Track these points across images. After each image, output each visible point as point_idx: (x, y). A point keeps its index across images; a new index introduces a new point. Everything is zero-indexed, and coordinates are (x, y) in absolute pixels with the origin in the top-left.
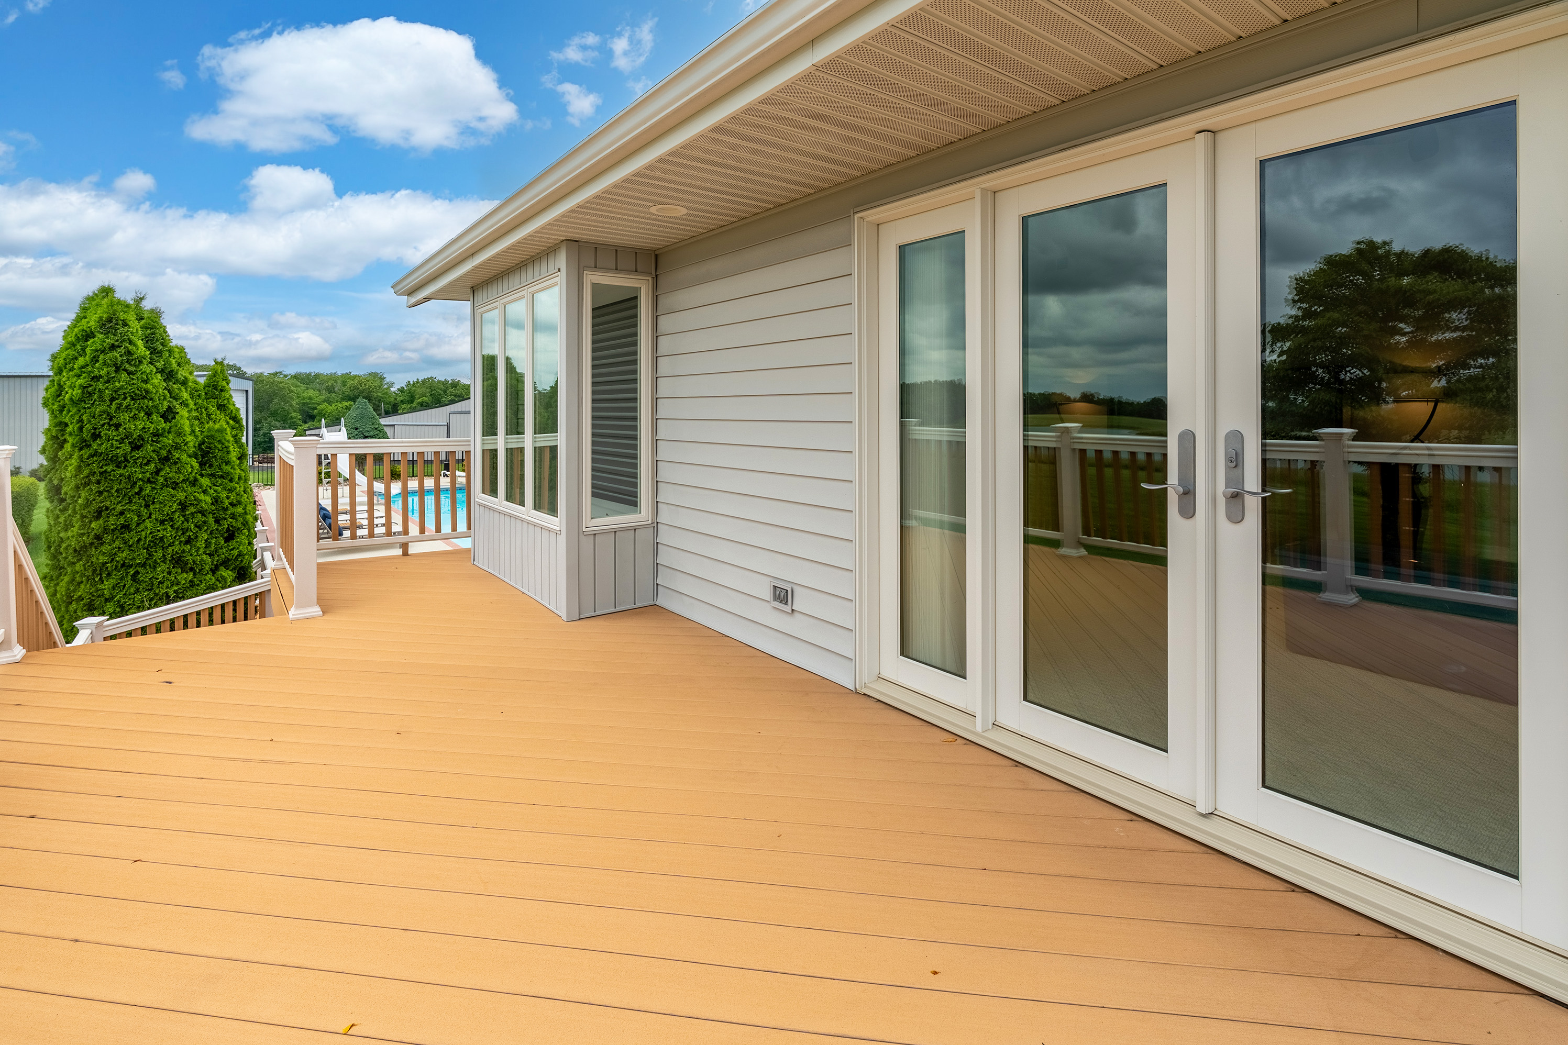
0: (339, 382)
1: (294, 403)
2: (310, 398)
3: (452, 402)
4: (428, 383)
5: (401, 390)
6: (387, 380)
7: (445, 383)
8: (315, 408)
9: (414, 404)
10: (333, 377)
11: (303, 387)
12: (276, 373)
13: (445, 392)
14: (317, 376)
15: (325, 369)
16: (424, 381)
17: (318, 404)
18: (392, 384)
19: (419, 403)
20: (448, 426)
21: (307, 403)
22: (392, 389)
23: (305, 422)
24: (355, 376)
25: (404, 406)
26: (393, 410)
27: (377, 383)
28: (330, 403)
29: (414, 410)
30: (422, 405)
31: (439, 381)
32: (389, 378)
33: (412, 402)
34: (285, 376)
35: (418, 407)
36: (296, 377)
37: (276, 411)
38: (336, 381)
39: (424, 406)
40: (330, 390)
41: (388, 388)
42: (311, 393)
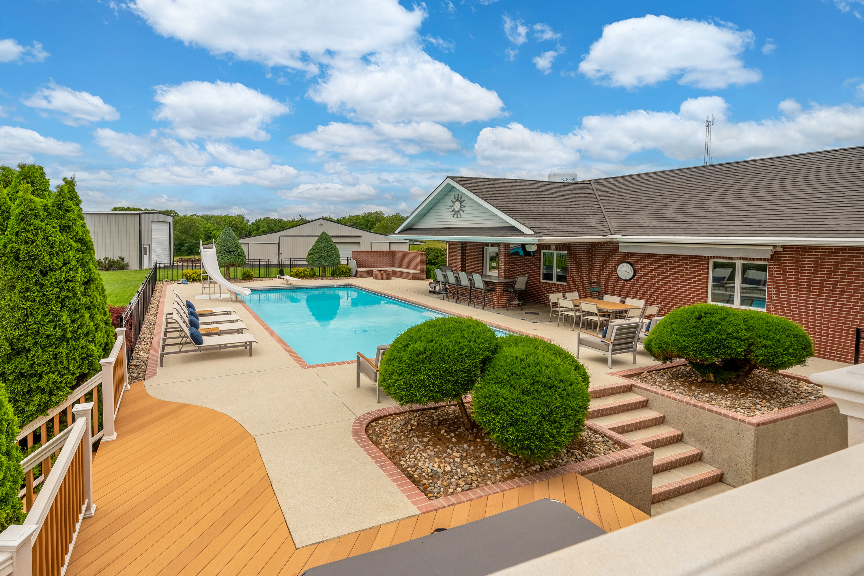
0: (223, 219)
1: (201, 230)
2: (209, 228)
3: (278, 231)
4: (267, 220)
5: (253, 224)
6: (246, 219)
7: (275, 220)
8: (211, 233)
9: (259, 232)
10: (220, 217)
11: (206, 222)
12: (193, 215)
13: (275, 225)
14: (212, 216)
15: (216, 213)
16: (264, 219)
17: (213, 231)
18: (248, 221)
19: (262, 231)
20: (279, 244)
21: (208, 230)
22: (249, 224)
23: (207, 240)
24: (231, 216)
25: (254, 232)
26: (249, 234)
27: (241, 220)
28: (218, 230)
29: (259, 235)
30: (263, 232)
31: (272, 219)
32: (247, 217)
33: (258, 230)
34: (197, 216)
35: (262, 233)
36: (202, 217)
37: (193, 234)
38: (221, 219)
39: (265, 233)
40: (219, 224)
41: (246, 223)
42: (209, 225)
